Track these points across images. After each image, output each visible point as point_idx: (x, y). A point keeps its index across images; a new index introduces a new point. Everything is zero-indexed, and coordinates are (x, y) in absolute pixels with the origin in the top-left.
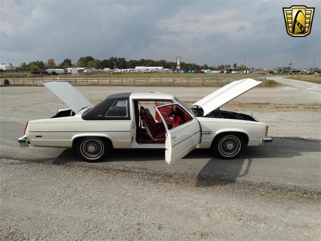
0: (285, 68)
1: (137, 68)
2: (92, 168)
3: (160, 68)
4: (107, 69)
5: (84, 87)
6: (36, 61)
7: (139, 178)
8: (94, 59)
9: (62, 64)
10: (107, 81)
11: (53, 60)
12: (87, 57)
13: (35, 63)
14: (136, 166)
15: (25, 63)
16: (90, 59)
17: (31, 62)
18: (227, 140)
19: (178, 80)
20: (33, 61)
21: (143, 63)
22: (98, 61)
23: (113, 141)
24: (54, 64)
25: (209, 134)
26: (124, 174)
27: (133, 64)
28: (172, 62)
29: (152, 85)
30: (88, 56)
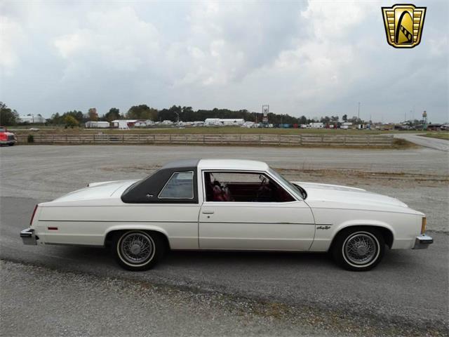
0: (416, 121)
1: (209, 121)
2: (135, 281)
3: (240, 121)
4: (166, 122)
5: (135, 146)
6: (73, 111)
7: (212, 304)
8: (150, 108)
9: (108, 115)
10: (167, 138)
11: (94, 109)
12: (140, 106)
13: (71, 114)
14: (206, 280)
15: (57, 114)
16: (145, 108)
17: (66, 112)
18: (357, 239)
19: (266, 138)
20: (69, 111)
21: (216, 113)
22: (156, 110)
23: (169, 237)
24: (97, 114)
25: (327, 228)
26: (186, 295)
27: (203, 115)
28: (257, 112)
29: (229, 144)
30: (142, 104)
